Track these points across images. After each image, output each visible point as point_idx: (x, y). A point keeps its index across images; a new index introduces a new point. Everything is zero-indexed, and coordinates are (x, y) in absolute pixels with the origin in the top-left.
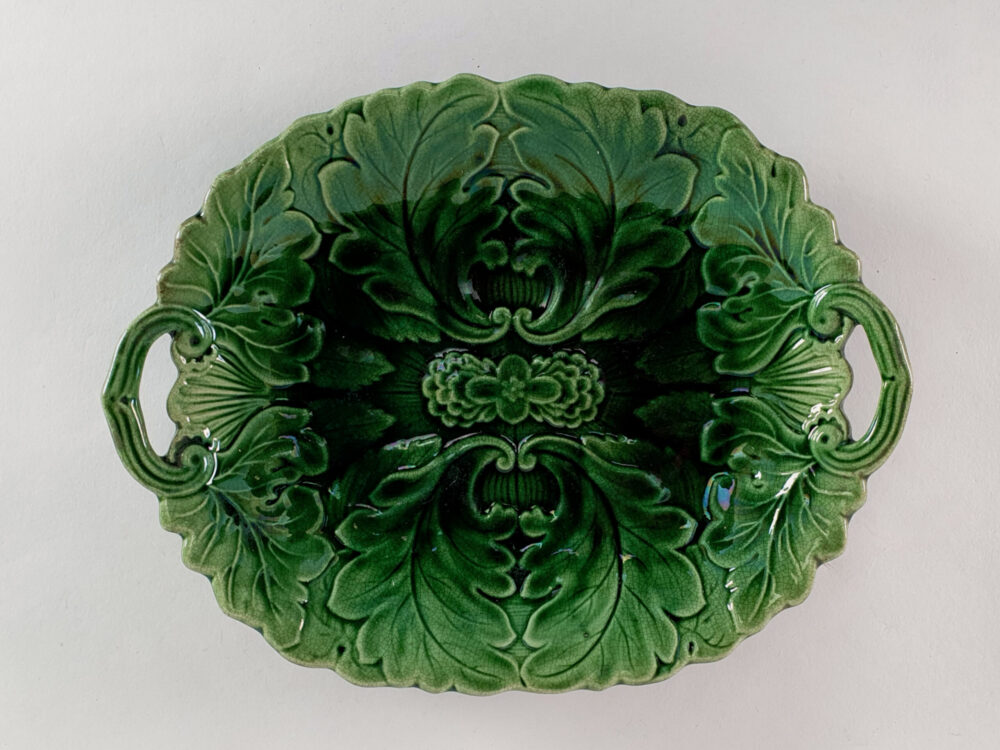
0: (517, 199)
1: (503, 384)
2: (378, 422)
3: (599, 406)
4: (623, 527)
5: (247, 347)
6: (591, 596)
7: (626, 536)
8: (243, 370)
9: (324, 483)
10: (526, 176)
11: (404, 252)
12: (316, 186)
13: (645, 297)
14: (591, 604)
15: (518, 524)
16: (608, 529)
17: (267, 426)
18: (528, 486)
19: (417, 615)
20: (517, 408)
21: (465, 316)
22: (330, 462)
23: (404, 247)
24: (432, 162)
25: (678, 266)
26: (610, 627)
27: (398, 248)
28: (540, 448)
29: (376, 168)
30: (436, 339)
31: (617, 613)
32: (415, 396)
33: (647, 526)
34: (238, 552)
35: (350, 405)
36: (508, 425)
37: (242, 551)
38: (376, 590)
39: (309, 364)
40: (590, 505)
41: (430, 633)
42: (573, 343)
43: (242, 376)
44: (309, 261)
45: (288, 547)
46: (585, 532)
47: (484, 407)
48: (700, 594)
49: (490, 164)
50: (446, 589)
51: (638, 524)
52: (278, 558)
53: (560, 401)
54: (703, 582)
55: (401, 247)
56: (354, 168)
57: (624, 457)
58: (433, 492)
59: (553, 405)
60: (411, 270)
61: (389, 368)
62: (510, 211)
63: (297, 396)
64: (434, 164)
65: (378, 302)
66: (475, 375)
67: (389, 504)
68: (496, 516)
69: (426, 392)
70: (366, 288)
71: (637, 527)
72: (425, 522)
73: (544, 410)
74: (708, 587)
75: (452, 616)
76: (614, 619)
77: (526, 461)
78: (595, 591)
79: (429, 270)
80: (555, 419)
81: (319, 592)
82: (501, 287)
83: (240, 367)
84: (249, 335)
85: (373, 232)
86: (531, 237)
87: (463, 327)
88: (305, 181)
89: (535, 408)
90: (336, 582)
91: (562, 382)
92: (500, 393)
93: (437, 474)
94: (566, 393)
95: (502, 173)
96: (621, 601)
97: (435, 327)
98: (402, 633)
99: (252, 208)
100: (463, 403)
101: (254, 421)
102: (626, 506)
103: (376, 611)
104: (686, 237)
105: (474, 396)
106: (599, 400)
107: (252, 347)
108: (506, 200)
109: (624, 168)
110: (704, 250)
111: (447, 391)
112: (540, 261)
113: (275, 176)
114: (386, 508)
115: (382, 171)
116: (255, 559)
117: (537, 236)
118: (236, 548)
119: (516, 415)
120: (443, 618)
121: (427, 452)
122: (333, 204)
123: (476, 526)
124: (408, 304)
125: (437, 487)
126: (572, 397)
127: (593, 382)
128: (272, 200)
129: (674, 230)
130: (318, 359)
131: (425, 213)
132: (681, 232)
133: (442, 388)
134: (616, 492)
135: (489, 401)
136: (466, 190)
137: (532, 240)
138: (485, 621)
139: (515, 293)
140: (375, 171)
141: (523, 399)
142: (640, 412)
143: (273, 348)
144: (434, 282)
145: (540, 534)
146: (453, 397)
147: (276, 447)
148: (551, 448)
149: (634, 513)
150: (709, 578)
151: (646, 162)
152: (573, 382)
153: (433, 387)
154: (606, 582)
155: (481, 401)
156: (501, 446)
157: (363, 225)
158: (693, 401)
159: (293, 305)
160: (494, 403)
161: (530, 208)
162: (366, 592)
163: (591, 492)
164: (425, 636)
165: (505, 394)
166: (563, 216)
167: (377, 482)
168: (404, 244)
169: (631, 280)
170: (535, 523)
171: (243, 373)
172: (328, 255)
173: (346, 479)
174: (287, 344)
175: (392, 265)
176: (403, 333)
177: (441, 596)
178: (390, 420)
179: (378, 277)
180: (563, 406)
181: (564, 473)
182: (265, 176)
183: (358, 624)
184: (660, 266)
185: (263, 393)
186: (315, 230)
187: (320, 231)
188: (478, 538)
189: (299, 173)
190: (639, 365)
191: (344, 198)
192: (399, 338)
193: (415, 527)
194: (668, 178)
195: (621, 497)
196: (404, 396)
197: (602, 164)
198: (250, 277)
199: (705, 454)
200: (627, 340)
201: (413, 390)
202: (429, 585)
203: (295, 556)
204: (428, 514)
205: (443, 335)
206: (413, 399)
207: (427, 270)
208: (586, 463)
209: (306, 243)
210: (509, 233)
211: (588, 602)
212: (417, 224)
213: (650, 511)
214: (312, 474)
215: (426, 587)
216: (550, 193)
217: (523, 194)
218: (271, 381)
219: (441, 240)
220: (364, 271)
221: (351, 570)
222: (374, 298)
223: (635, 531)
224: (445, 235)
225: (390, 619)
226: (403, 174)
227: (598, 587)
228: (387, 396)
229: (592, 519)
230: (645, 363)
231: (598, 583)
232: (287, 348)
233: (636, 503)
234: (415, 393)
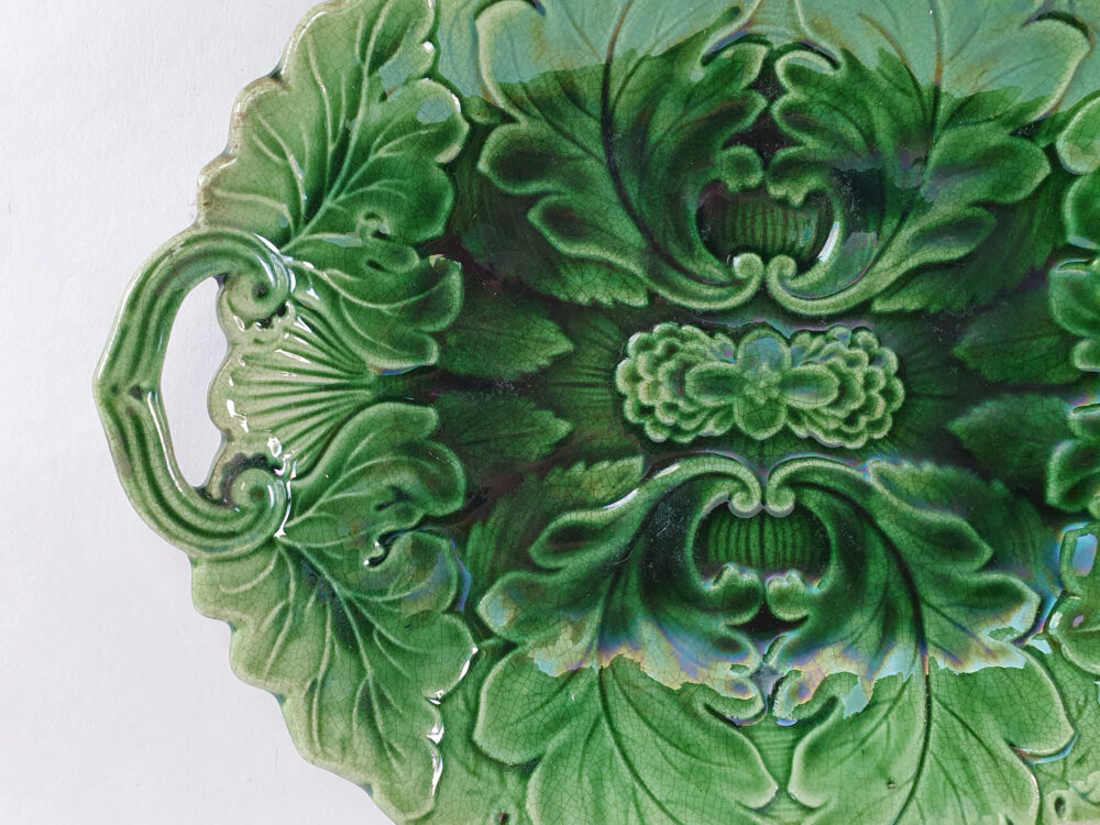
0: (784, 81)
1: (746, 375)
2: (544, 431)
3: (894, 414)
4: (929, 605)
5: (342, 304)
6: (886, 717)
7: (933, 619)
8: (336, 343)
9: (456, 528)
10: (806, 46)
11: (599, 160)
12: (470, 42)
13: (973, 246)
15: (764, 599)
16: (904, 607)
17: (371, 436)
18: (780, 538)
19: (617, 752)
20: (766, 414)
21: (690, 266)
22: (468, 495)
23: (599, 151)
24: (660, 13)
25: (1027, 200)
26: (926, 770)
27: (590, 153)
28: (802, 479)
29: (570, 16)
30: (640, 301)
31: (931, 745)
32: (604, 391)
33: (963, 604)
34: (327, 651)
35: (501, 402)
36: (749, 440)
37: (332, 649)
38: (547, 709)
39: (439, 337)
40: (878, 571)
41: (642, 783)
42: (858, 312)
43: (333, 352)
44: (448, 168)
45: (405, 639)
46: (869, 612)
47: (714, 411)
48: (1063, 718)
49: (750, 23)
50: (657, 705)
51: (952, 601)
52: (391, 659)
53: (836, 404)
54: (1063, 696)
55: (595, 150)
56: (534, 13)
57: (931, 496)
58: (631, 545)
59: (825, 411)
60: (606, 188)
61: (564, 346)
62: (772, 100)
63: (418, 386)
64: (663, 16)
65: (553, 240)
66: (702, 360)
67: (560, 564)
68: (731, 587)
69: (621, 384)
70: (534, 216)
71: (950, 605)
72: (618, 594)
73: (810, 418)
74: (1073, 704)
75: (671, 751)
76: (929, 758)
77: (777, 499)
78: (891, 709)
79: (636, 190)
80: (827, 433)
81: (458, 715)
82: (748, 221)
83: (332, 339)
84: (346, 286)
85: (550, 123)
86: (800, 144)
87: (684, 282)
88: (454, 30)
89: (795, 414)
90: (483, 697)
91: (840, 375)
92: (740, 390)
93: (638, 516)
94: (845, 392)
95: (768, 39)
96: (934, 726)
97: (641, 282)
98: (597, 783)
99: (366, 68)
100: (681, 403)
101: (350, 427)
102: (932, 573)
103: (552, 745)
104: (1045, 157)
105: (699, 393)
106: (897, 405)
107: (350, 305)
108: (767, 82)
109: (967, 42)
110: (1073, 177)
111: (656, 384)
112: (813, 182)
113: (409, 16)
114: (556, 571)
115: (579, 24)
116: (354, 663)
117: (811, 142)
118: (323, 647)
119: (764, 425)
120: (659, 758)
121: (620, 480)
122: (494, 73)
123: (696, 601)
124: (600, 244)
125: (637, 536)
126: (856, 399)
127: (887, 375)
128: (400, 59)
129: (1027, 144)
130: (454, 327)
131: (638, 98)
132: (1037, 149)
133: (648, 379)
134: (918, 551)
135: (723, 402)
136: (707, 61)
137: (802, 148)
138: (724, 759)
139: (770, 233)
140: (568, 22)
141: (777, 401)
142: (958, 425)
143: (383, 308)
144: (644, 208)
145: (799, 616)
146: (665, 395)
147: (384, 469)
148: (818, 479)
149: (945, 583)
150: (1072, 689)
151: (1007, 32)
152: (858, 374)
153: (634, 378)
154: (906, 693)
155: (709, 401)
156: (740, 475)
157: (536, 112)
158: (1039, 409)
159: (418, 240)
160: (731, 406)
161: (803, 98)
162: (532, 713)
163: (880, 550)
164: (634, 791)
165: (749, 391)
166: (854, 113)
167: (542, 527)
168: (600, 146)
169: (954, 219)
170: (792, 597)
171: (337, 349)
172: (476, 158)
173: (492, 520)
174: (405, 302)
175: (579, 182)
176: (588, 290)
177: (649, 716)
178: (563, 427)
179: (554, 198)
180: (842, 414)
181: (837, 519)
182: (392, 14)
183: (525, 770)
184: (1001, 200)
185: (366, 381)
186: (460, 118)
187: (469, 120)
188: (701, 620)
189: (447, 15)
190: (959, 351)
191: (512, 65)
192: (583, 299)
193: (601, 602)
194: (1034, 60)
195: (926, 559)
196: (586, 390)
197: (933, 32)
198: (352, 189)
199: (1053, 494)
200: (942, 311)
201: (600, 380)
202: (628, 699)
203: (417, 655)
204: (622, 580)
205: (652, 296)
206: (600, 395)
207: (632, 190)
208: (873, 505)
209: (444, 135)
210: (765, 137)
212: (623, 113)
213: (970, 580)
214: (439, 512)
215: (624, 702)
216: (840, 75)
217: (795, 74)
218: (379, 363)
219: (659, 142)
220: (533, 187)
221: (505, 675)
222: (546, 232)
223: (947, 611)
224: (665, 134)
225: (574, 761)
226: (611, 31)
227: (895, 701)
228: (560, 390)
229: (880, 593)
230: (966, 350)
231: (894, 694)
232: (405, 309)
233: (949, 567)
234: (604, 386)
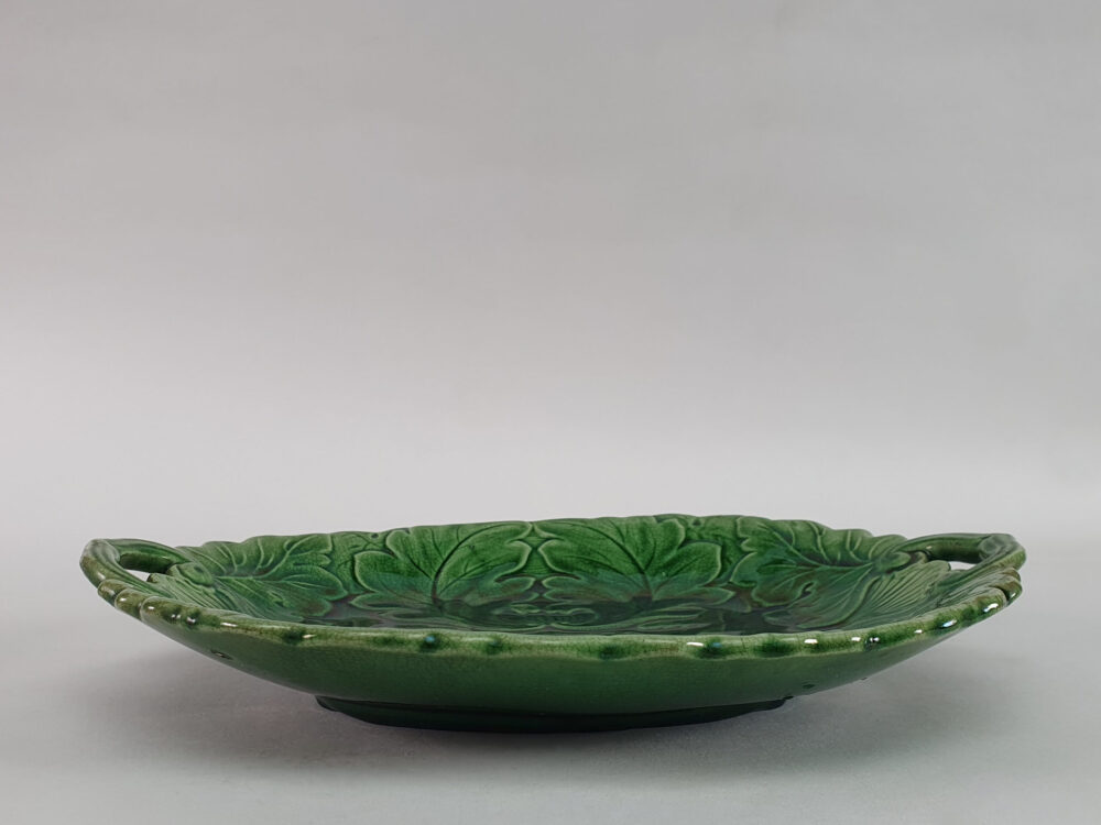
14: (466, 567)
19: (634, 556)
26: (449, 552)
31: (441, 561)
41: (618, 544)
74: (348, 566)
75: (602, 560)
76: (445, 557)
90: (719, 564)
96: (437, 569)
98: (645, 542)
103: (674, 553)
120: (609, 556)
138: (569, 559)
164: (623, 541)
183: (687, 540)
211: (469, 569)
225: (659, 549)
